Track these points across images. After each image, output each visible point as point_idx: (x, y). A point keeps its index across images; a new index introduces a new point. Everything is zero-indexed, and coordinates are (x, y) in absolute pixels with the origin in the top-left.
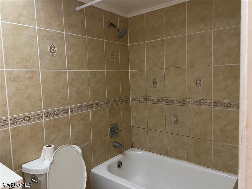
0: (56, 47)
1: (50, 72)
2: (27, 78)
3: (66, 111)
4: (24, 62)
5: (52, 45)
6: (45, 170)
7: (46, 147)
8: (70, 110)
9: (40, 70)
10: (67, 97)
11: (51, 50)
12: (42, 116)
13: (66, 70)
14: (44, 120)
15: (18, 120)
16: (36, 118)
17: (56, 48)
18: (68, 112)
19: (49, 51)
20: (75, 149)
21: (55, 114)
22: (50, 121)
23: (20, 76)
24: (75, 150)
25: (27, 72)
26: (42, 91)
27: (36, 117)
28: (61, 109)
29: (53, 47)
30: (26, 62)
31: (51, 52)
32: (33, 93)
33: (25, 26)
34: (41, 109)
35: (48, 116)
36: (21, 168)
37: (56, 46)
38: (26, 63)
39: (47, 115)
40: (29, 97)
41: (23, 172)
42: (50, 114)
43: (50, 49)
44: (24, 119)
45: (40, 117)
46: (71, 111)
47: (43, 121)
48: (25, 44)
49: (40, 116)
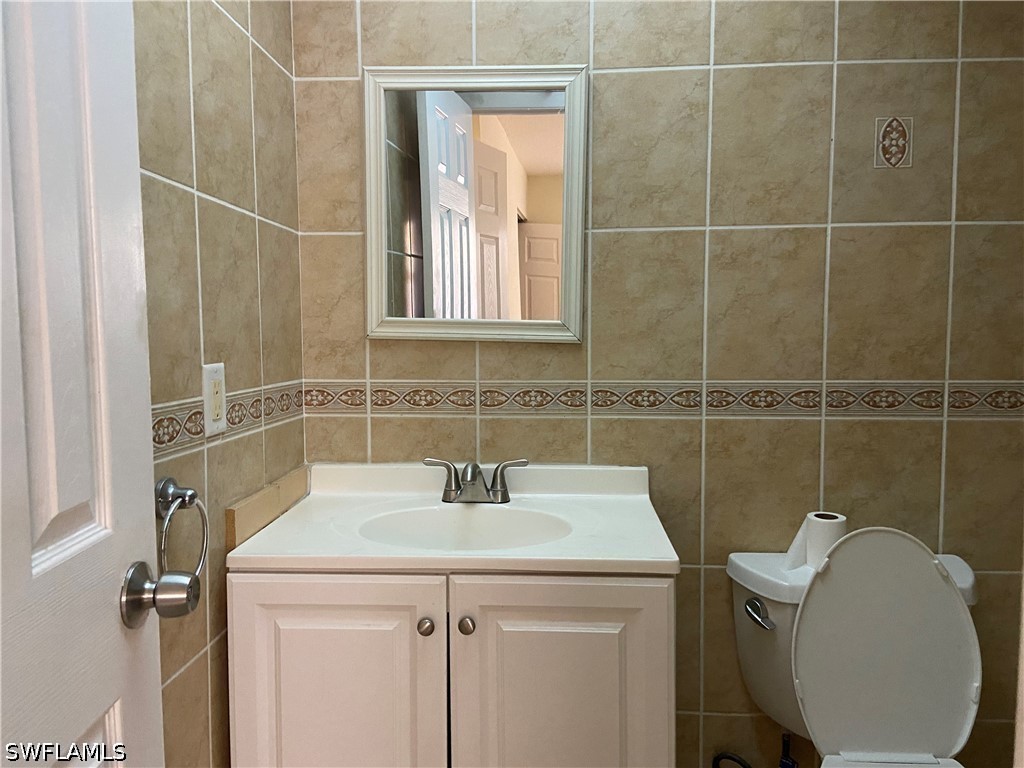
0: (909, 129)
1: (871, 233)
2: (776, 257)
3: (930, 399)
4: (775, 197)
5: (892, 121)
6: (793, 589)
7: (817, 516)
8: (950, 396)
9: (829, 226)
10: (941, 338)
11: (887, 143)
12: (817, 399)
13: (948, 223)
14: (823, 418)
15: (731, 399)
16: (795, 403)
17: (910, 134)
18: (940, 405)
19: (878, 146)
20: (937, 562)
21: (875, 405)
22: (851, 426)
23: (754, 250)
24: (936, 564)
25: (779, 233)
26: (826, 306)
27: (795, 399)
28: (905, 386)
29: (895, 129)
30: (779, 198)
31: (885, 151)
32: (794, 312)
33: (791, 66)
34: (816, 373)
35: (844, 404)
36: (726, 564)
37: (909, 121)
38: (779, 203)
39: (840, 401)
40: (777, 323)
41: (731, 579)
42: (851, 399)
43: (884, 140)
44: (752, 399)
45: (811, 404)
46: (952, 406)
47: (820, 421)
48: (783, 133)
49: (809, 400)
